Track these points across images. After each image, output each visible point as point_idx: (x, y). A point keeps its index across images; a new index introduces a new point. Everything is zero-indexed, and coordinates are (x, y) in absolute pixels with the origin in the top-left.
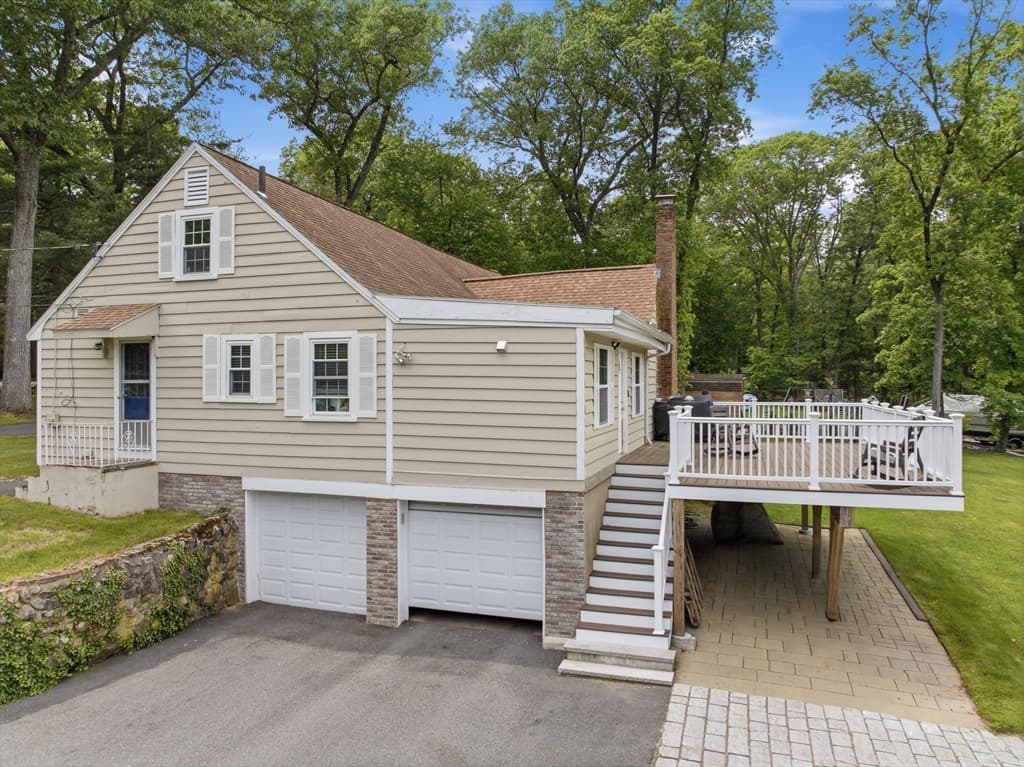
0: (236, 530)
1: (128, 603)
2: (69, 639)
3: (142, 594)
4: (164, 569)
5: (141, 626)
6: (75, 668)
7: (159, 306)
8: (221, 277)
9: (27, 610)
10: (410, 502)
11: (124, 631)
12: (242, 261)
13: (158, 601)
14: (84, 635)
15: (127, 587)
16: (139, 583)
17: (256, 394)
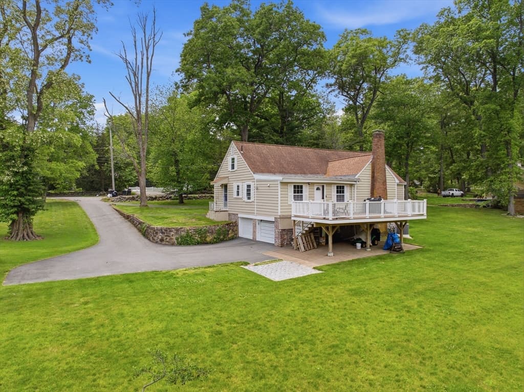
0: (237, 225)
1: (209, 234)
2: (197, 238)
3: (212, 233)
4: (216, 229)
5: (212, 239)
6: (198, 243)
7: (228, 177)
8: (236, 170)
9: (190, 231)
10: (261, 220)
11: (208, 239)
12: (239, 167)
13: (215, 236)
14: (200, 238)
15: (208, 231)
16: (210, 231)
17: (240, 196)
